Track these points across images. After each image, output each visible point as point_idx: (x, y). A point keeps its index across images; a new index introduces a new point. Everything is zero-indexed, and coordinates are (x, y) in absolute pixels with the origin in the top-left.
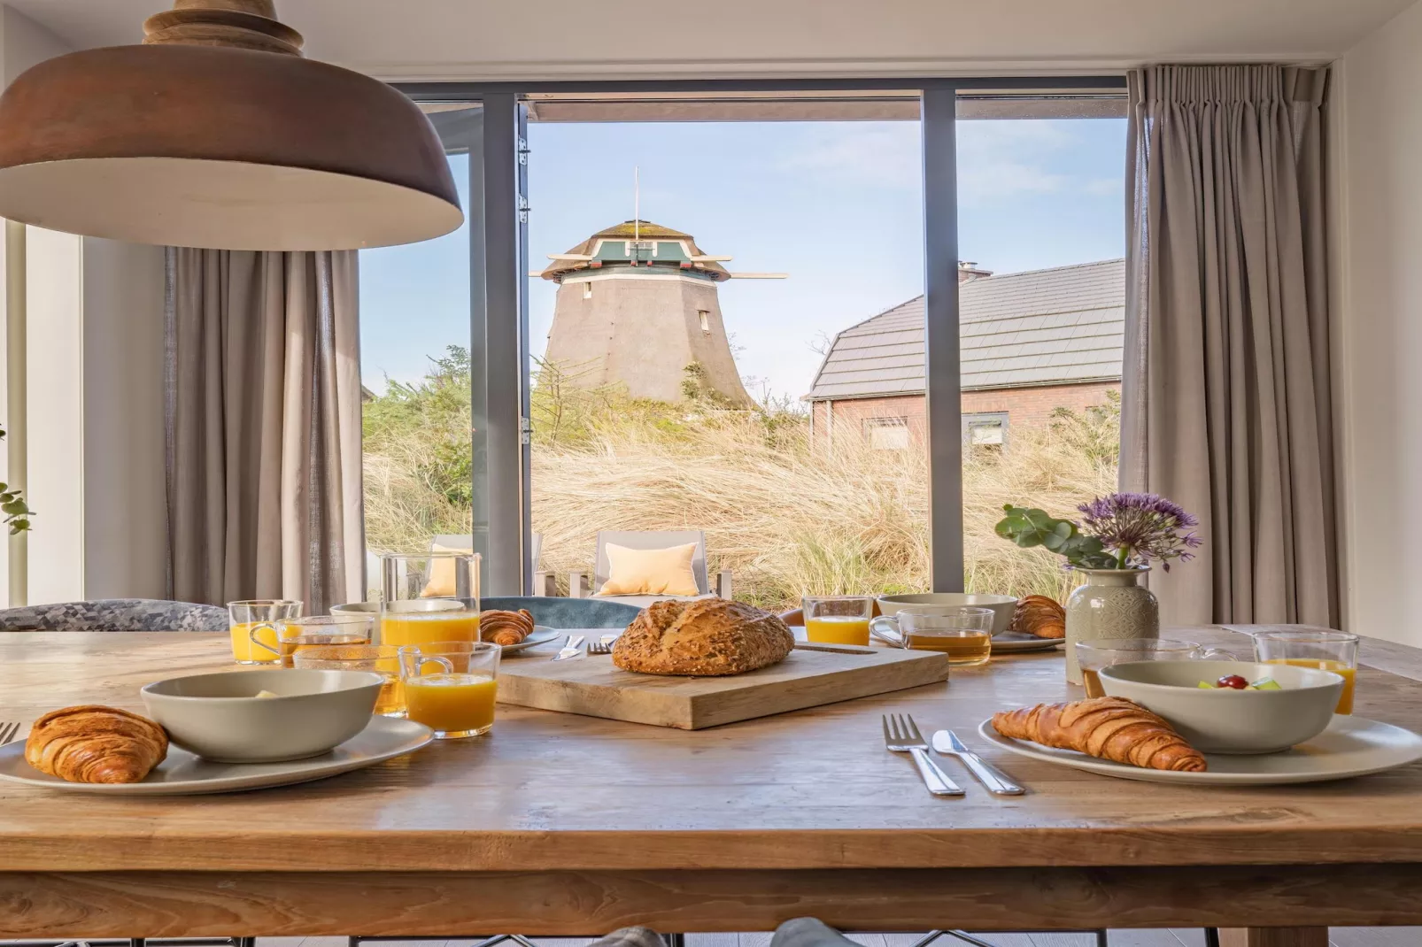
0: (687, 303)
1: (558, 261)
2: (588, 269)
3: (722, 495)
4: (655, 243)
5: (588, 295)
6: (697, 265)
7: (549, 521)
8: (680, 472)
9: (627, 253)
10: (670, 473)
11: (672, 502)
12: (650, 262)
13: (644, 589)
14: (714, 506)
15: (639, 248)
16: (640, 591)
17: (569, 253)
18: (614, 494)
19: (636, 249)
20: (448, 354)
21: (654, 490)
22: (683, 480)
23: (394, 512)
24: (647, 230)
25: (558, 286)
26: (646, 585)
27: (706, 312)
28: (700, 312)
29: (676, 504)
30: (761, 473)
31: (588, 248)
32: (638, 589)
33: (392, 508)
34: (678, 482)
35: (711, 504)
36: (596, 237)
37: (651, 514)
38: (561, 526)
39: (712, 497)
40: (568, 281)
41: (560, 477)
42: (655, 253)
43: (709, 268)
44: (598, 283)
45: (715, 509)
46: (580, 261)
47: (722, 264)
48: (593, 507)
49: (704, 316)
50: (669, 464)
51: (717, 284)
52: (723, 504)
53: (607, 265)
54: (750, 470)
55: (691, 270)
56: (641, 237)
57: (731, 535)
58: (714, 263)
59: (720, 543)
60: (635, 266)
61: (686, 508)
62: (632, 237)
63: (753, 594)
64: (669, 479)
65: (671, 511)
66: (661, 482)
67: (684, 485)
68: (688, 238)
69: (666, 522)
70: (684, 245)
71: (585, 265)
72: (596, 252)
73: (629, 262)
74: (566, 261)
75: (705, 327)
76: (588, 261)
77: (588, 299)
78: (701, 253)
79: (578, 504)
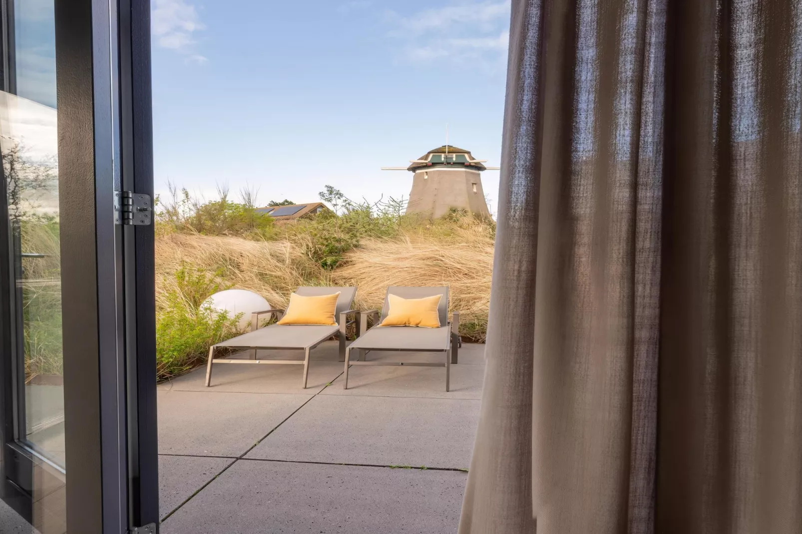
0: (467, 180)
1: (414, 163)
2: (426, 166)
3: (464, 265)
4: (454, 155)
5: (426, 177)
6: (472, 164)
7: (372, 278)
8: (442, 252)
9: (443, 159)
10: (437, 253)
11: (437, 269)
12: (452, 163)
13: (407, 323)
14: (459, 271)
15: (448, 157)
16: (405, 324)
17: (419, 159)
18: (406, 264)
19: (446, 158)
20: (325, 190)
21: (428, 262)
22: (443, 256)
23: (290, 272)
24: (451, 149)
25: (414, 174)
26: (409, 321)
27: (475, 184)
28: (473, 184)
29: (438, 270)
30: (486, 253)
31: (426, 157)
32: (404, 322)
33: (288, 270)
34: (441, 258)
35: (458, 270)
36: (429, 153)
37: (425, 275)
38: (377, 281)
39: (458, 266)
40: (418, 171)
41: (380, 254)
42: (454, 159)
43: (476, 165)
44: (430, 172)
45: (460, 273)
46: (423, 163)
47: (482, 163)
48: (395, 271)
49: (475, 186)
50: (436, 248)
51: (480, 172)
52: (465, 270)
53: (434, 165)
54: (481, 251)
55: (469, 166)
56: (449, 152)
57: (467, 287)
58: (479, 163)
59: (461, 292)
60: (445, 165)
61: (444, 272)
62: (445, 152)
63: (476, 323)
64: (436, 256)
65: (436, 274)
66: (431, 258)
67: (444, 260)
68: (469, 153)
69: (433, 279)
70: (466, 156)
71: (425, 164)
72: (429, 159)
73: (443, 163)
74: (418, 163)
75: (475, 190)
76: (426, 163)
77: (426, 179)
78: (474, 159)
79: (386, 269)
